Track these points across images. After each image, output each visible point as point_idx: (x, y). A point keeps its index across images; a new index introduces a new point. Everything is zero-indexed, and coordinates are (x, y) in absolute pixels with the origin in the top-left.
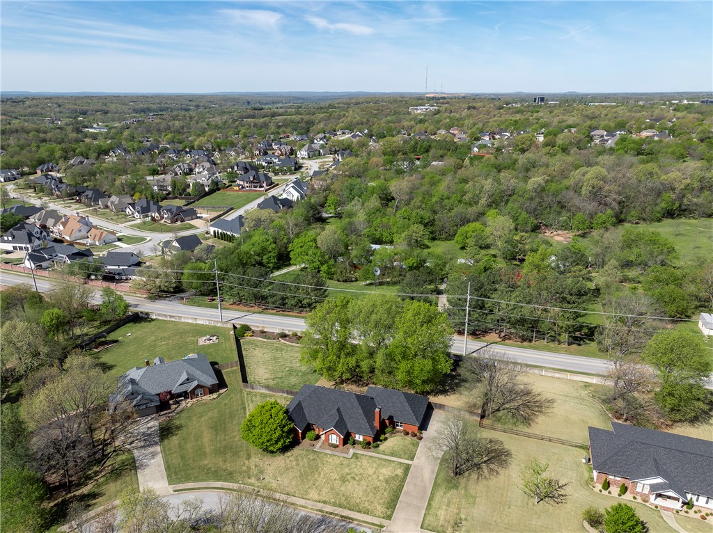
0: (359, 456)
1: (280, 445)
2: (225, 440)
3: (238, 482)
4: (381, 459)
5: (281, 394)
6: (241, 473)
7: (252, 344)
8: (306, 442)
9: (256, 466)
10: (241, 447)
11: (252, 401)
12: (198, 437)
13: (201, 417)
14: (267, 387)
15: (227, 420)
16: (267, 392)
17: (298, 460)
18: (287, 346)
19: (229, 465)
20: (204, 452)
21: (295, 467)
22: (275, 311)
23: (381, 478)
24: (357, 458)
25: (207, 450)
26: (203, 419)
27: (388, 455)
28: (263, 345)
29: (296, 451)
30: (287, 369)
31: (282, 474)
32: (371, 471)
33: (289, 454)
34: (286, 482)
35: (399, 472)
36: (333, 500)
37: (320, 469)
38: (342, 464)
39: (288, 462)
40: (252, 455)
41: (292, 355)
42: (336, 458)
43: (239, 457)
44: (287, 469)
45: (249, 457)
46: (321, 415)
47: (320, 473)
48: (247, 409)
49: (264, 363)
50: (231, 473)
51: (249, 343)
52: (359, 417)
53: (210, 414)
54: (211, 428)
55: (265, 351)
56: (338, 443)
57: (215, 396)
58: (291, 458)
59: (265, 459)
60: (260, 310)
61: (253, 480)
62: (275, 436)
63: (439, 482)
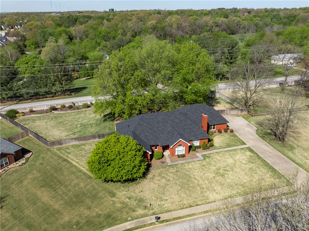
0: (208, 155)
1: (142, 170)
2: (69, 191)
3: (126, 220)
4: (226, 151)
5: (92, 140)
6: (120, 210)
7: (29, 120)
8: (155, 162)
9: (129, 198)
10: (94, 189)
11: (69, 153)
12: (34, 200)
13: (21, 182)
14: (76, 139)
15: (55, 175)
16: (77, 143)
17: (164, 177)
18: (63, 114)
19: (97, 210)
20: (54, 210)
21: (169, 183)
22: (30, 100)
23: (244, 162)
24: (209, 157)
25: (56, 207)
26: (25, 183)
27: (227, 147)
28: (39, 119)
29: (153, 172)
30: (79, 125)
31: (164, 194)
32: (230, 161)
33: (149, 176)
34: (176, 198)
35: (248, 153)
36: (235, 192)
37: (192, 176)
38: (204, 165)
39: (157, 182)
40: (115, 191)
41: (74, 117)
42: (193, 163)
43: (101, 198)
44: (164, 187)
45: (113, 195)
46: (158, 136)
47: (196, 179)
48: (69, 160)
49: (53, 127)
50: (108, 216)
51: (24, 120)
52: (191, 127)
53: (30, 176)
54: (42, 187)
55: (46, 121)
56: (184, 153)
57: (22, 161)
58: (157, 178)
59: (131, 189)
60: (15, 102)
61: (140, 211)
62: (137, 162)
63: (280, 149)
